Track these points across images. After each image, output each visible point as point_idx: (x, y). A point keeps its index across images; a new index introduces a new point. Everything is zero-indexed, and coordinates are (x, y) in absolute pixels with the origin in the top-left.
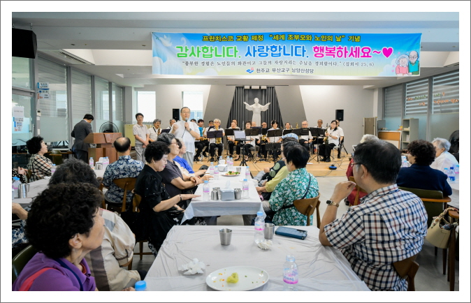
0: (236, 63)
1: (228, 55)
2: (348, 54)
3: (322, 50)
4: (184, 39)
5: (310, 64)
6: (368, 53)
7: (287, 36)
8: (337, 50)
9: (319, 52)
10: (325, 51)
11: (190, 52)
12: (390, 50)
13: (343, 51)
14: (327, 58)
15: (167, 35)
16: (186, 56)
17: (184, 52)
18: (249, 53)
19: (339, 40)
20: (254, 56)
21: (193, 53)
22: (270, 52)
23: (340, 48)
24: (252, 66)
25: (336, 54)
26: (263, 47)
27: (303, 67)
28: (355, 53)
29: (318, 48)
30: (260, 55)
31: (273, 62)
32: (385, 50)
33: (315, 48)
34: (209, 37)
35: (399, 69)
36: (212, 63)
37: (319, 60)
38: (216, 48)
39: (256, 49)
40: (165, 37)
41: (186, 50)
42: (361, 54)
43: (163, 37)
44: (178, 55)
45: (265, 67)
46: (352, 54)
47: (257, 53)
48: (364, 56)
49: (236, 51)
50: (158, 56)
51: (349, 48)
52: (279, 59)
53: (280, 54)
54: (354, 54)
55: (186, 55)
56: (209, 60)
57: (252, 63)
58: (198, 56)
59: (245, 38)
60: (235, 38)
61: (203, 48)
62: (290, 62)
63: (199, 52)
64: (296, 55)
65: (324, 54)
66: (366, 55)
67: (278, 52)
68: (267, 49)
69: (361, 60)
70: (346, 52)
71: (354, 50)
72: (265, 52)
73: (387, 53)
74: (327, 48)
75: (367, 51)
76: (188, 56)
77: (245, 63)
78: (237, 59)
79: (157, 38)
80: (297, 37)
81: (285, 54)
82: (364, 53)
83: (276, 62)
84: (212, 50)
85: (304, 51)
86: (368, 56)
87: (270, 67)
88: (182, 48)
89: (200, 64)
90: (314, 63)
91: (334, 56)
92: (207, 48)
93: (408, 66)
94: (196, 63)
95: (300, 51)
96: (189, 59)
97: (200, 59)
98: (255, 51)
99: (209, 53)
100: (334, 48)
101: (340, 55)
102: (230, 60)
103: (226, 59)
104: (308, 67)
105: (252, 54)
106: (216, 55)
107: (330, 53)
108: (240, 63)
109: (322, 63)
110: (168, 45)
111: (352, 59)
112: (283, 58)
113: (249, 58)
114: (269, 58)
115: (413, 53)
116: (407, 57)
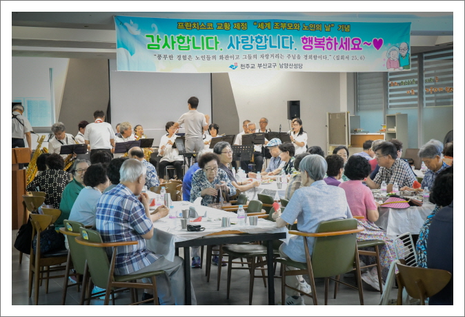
0: (218, 57)
1: (208, 47)
2: (338, 46)
3: (311, 41)
4: (154, 25)
5: (299, 57)
6: (358, 45)
7: (273, 25)
8: (326, 42)
9: (308, 44)
10: (314, 42)
11: (162, 43)
12: (381, 41)
13: (333, 42)
14: (316, 51)
15: (133, 19)
16: (158, 48)
17: (156, 42)
18: (231, 45)
19: (328, 29)
20: (237, 49)
21: (166, 44)
22: (254, 44)
23: (329, 39)
24: (236, 61)
25: (325, 46)
26: (247, 37)
27: (291, 61)
29: (306, 39)
30: (243, 47)
31: (259, 56)
32: (375, 41)
33: (303, 39)
34: (184, 23)
35: (390, 63)
36: (190, 56)
37: (308, 53)
38: (193, 38)
39: (240, 40)
40: (132, 22)
41: (158, 40)
42: (352, 46)
43: (129, 23)
44: (149, 46)
45: (250, 63)
46: (342, 46)
47: (241, 45)
48: (354, 49)
49: (217, 43)
50: (125, 47)
51: (340, 38)
52: (264, 52)
53: (266, 46)
54: (344, 45)
55: (158, 46)
56: (186, 53)
57: (235, 57)
58: (173, 48)
59: (226, 27)
60: (215, 26)
61: (179, 38)
62: (277, 56)
63: (173, 42)
64: (283, 47)
65: (313, 46)
66: (357, 48)
67: (263, 44)
68: (252, 40)
69: (351, 53)
70: (336, 44)
71: (344, 41)
72: (250, 43)
73: (378, 44)
74: (316, 39)
75: (356, 42)
76: (161, 47)
77: (227, 57)
78: (218, 53)
79: (122, 23)
80: (283, 26)
81: (271, 46)
82: (355, 45)
83: (262, 56)
84: (189, 40)
85: (291, 42)
86: (358, 49)
87: (256, 62)
88: (152, 37)
89: (175, 58)
90: (302, 57)
91: (323, 48)
92: (183, 38)
93: (399, 59)
94: (171, 57)
95: (287, 44)
96: (161, 52)
97: (176, 52)
98: (238, 42)
99: (185, 44)
100: (323, 39)
101: (329, 47)
102: (211, 53)
103: (206, 52)
104: (297, 61)
105: (235, 46)
106: (194, 47)
107: (320, 44)
108: (221, 57)
109: (311, 57)
110: (138, 33)
111: (342, 52)
112: (269, 51)
113: (232, 51)
114: (254, 51)
115: (403, 45)
116: (397, 49)
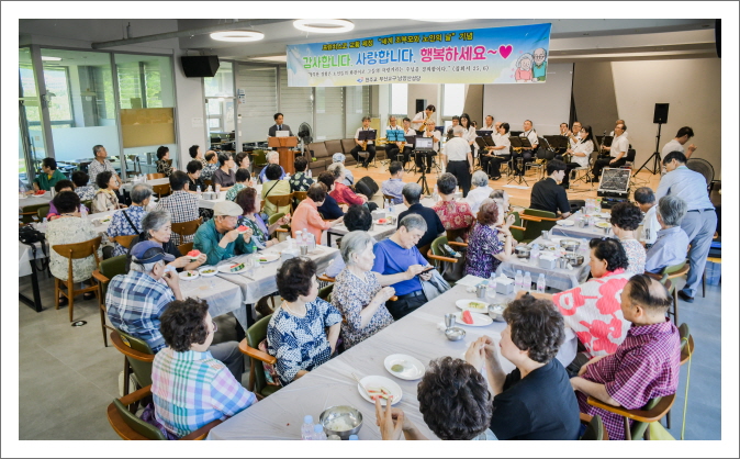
0: (349, 73)
1: (342, 64)
2: (458, 56)
3: (430, 52)
4: (308, 49)
5: (417, 70)
6: (481, 54)
7: (395, 39)
8: (446, 52)
9: (427, 56)
10: (433, 53)
11: (313, 62)
12: (509, 48)
13: (453, 52)
14: (436, 63)
15: (297, 46)
17: (308, 63)
18: (359, 61)
19: (448, 39)
20: (364, 64)
21: (315, 63)
22: (378, 58)
23: (450, 49)
24: (361, 75)
25: (445, 57)
26: (372, 53)
27: (410, 74)
28: (467, 55)
29: (426, 51)
30: (369, 62)
31: (381, 69)
32: (502, 49)
33: (423, 51)
34: (328, 46)
35: (519, 73)
36: (330, 73)
37: (427, 65)
38: (333, 57)
39: (366, 56)
41: (310, 61)
42: (474, 55)
43: (294, 48)
44: (304, 66)
45: (373, 76)
46: (463, 56)
47: (367, 60)
48: (477, 58)
49: (349, 60)
50: (291, 68)
51: (461, 47)
52: (386, 66)
53: (387, 60)
54: (465, 55)
55: (310, 66)
56: (327, 70)
57: (361, 72)
58: (319, 67)
59: (357, 45)
60: (349, 45)
61: (323, 58)
62: (397, 69)
63: (319, 62)
64: (403, 60)
65: (432, 57)
66: (480, 57)
67: (385, 58)
68: (376, 55)
69: (472, 63)
70: (456, 54)
71: (466, 50)
72: (374, 58)
73: (505, 52)
74: (435, 50)
75: (479, 51)
77: (356, 72)
78: (349, 68)
79: (290, 50)
80: (404, 39)
81: (392, 60)
82: (477, 54)
83: (384, 69)
84: (329, 59)
85: (411, 55)
86: (482, 58)
87: (378, 75)
88: (307, 58)
89: (320, 75)
90: (421, 69)
91: (443, 59)
92: (326, 58)
93: (532, 69)
94: (318, 74)
95: (407, 55)
96: (312, 70)
97: (321, 70)
98: (364, 58)
99: (327, 62)
100: (443, 50)
101: (449, 58)
102: (344, 69)
103: (341, 68)
104: (415, 74)
105: (362, 62)
106: (333, 65)
107: (439, 55)
109: (429, 69)
110: (298, 56)
111: (464, 62)
112: (391, 64)
113: (360, 67)
114: (378, 65)
115: (539, 52)
116: (530, 57)
